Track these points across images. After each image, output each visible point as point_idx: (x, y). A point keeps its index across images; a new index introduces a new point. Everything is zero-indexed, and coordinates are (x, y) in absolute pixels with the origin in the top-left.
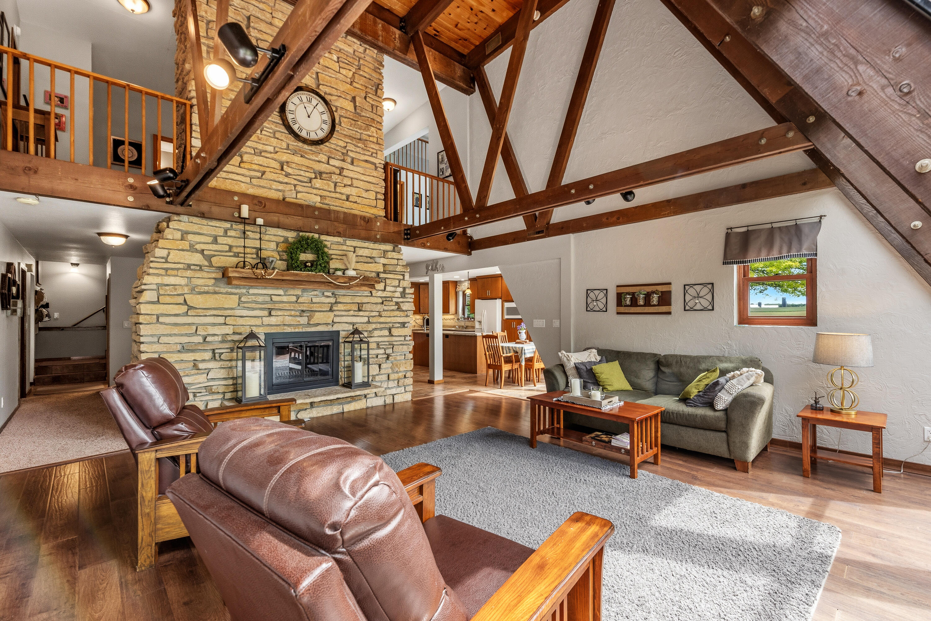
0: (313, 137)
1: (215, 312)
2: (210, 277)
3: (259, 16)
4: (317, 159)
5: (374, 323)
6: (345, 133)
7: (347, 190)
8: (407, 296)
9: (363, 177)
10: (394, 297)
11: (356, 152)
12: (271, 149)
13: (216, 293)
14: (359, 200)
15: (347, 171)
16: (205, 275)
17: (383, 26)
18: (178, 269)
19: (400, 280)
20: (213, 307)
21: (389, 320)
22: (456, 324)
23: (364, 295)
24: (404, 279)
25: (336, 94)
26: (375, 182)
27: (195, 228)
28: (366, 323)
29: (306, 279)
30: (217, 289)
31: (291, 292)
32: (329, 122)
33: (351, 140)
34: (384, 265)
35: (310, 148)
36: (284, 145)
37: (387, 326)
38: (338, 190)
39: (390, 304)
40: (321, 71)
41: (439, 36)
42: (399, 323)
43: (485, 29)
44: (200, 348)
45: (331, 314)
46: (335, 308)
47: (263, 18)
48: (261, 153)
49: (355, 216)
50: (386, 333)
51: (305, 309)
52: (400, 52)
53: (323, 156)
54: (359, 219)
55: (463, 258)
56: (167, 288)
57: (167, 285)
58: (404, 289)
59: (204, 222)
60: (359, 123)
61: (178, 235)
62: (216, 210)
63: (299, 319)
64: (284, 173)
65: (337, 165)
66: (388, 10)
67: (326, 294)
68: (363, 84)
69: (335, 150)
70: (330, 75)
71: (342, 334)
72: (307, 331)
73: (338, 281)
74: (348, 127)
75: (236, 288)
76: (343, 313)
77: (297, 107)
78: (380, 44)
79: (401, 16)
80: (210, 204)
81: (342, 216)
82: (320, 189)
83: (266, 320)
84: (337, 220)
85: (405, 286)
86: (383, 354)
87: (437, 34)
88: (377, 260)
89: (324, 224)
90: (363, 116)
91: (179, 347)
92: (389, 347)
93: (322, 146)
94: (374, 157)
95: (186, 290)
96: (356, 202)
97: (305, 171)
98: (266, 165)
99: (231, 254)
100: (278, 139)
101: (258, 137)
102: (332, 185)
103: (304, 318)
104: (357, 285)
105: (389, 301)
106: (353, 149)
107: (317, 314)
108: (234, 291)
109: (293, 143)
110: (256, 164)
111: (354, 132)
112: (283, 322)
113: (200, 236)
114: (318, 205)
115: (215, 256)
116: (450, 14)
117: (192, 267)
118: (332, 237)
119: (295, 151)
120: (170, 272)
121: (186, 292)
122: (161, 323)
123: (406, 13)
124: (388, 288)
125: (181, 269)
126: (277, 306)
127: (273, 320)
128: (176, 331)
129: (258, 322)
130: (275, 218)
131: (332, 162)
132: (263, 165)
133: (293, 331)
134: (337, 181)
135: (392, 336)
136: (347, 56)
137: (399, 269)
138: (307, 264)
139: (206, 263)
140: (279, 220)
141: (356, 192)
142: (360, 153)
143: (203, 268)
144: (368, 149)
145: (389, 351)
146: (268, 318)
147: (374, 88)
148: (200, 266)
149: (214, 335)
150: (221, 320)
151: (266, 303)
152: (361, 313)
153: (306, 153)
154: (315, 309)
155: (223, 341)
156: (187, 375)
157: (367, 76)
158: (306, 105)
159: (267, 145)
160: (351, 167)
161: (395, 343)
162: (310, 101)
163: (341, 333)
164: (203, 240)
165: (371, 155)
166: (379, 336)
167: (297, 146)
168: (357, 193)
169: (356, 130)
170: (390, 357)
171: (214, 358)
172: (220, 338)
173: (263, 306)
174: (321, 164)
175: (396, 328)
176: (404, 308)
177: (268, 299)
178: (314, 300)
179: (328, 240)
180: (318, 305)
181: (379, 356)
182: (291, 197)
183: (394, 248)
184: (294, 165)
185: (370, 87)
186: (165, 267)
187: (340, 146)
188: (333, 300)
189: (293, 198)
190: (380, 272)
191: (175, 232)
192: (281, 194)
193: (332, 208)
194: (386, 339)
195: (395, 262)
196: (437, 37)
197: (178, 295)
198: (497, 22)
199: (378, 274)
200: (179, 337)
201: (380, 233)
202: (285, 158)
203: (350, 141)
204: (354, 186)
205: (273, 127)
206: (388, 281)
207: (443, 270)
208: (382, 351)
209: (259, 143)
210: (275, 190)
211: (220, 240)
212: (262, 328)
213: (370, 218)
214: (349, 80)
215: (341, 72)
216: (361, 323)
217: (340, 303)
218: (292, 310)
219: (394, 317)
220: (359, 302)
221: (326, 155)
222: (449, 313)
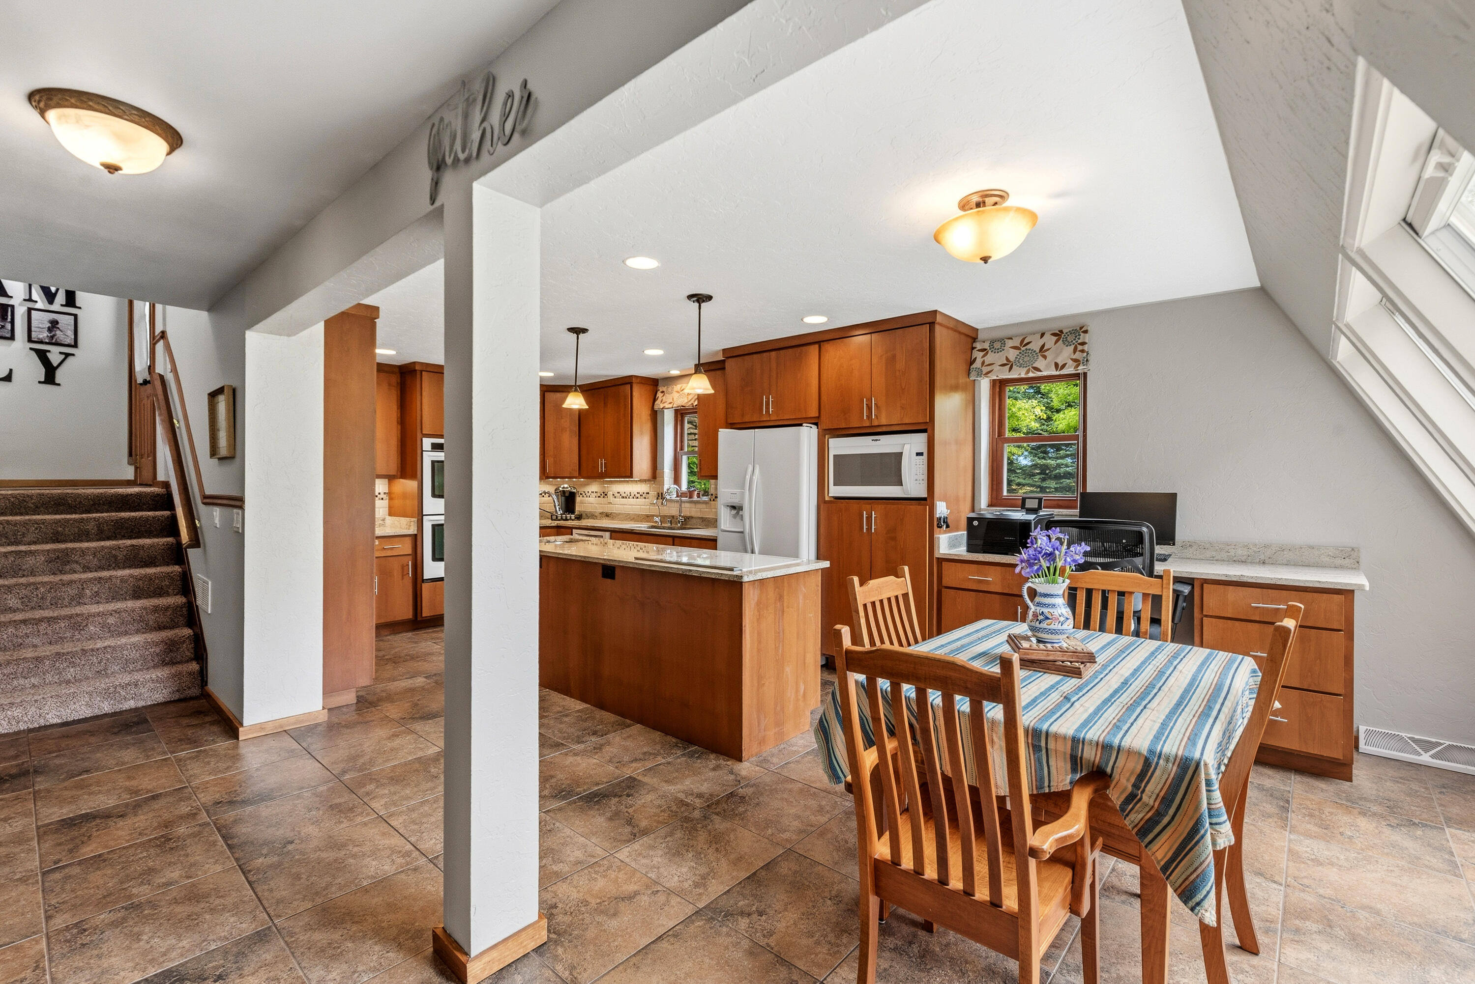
222: (631, 476)
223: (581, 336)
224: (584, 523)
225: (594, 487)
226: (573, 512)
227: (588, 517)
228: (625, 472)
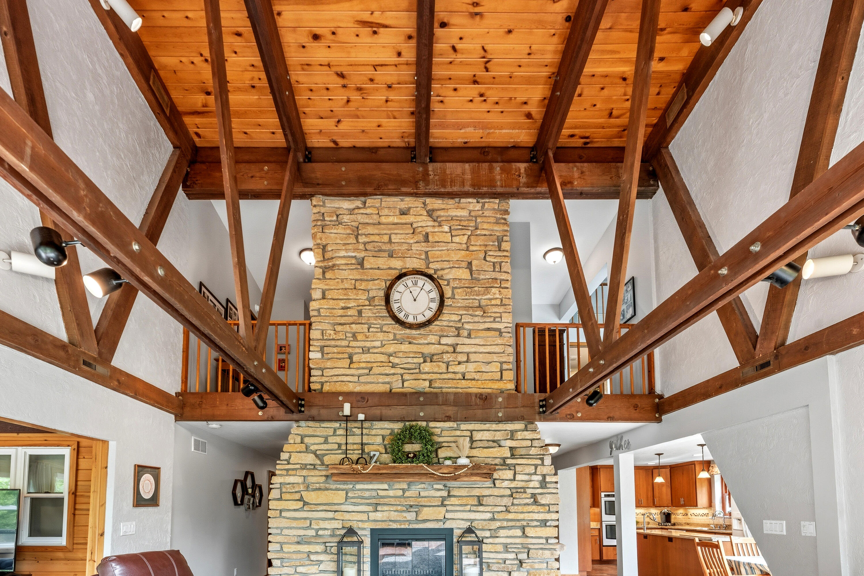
0: (421, 319)
1: (324, 508)
2: (321, 474)
3: (367, 221)
4: (426, 342)
5: (500, 520)
6: (459, 305)
7: (461, 368)
8: (548, 486)
9: (482, 349)
10: (528, 488)
11: (475, 322)
12: (378, 344)
13: (327, 489)
14: (477, 376)
15: (462, 346)
16: (317, 473)
17: (501, 169)
18: (296, 469)
19: (536, 466)
20: (324, 502)
21: (521, 516)
22: (711, 522)
23: (484, 486)
24: (543, 464)
25: (448, 266)
26: (499, 351)
27: (310, 432)
28: (489, 520)
29: (403, 472)
30: (327, 485)
31: (397, 486)
32: (438, 298)
33: (466, 310)
34: (511, 448)
35: (418, 332)
36: (391, 336)
37: (518, 524)
38: (450, 370)
39: (523, 497)
40: (430, 249)
41: (591, 142)
42: (537, 521)
43: (658, 94)
44: (313, 540)
45: (443, 510)
46: (446, 503)
47: (371, 221)
48: (369, 350)
49: (468, 395)
50: (519, 533)
51: (412, 504)
52: (528, 187)
53: (433, 337)
54: (473, 398)
55: (652, 427)
56: (288, 486)
57: (289, 484)
58: (544, 476)
59: (317, 424)
60: (476, 289)
61: (298, 439)
62: (324, 412)
63: (405, 514)
64: (391, 364)
65: (450, 343)
66: (514, 147)
67: (435, 486)
68: (482, 243)
69: (448, 326)
70: (440, 249)
71: (457, 533)
72: (414, 527)
73: (441, 471)
74: (463, 297)
75: (344, 484)
76: (458, 508)
77: (402, 294)
78: (499, 190)
79: (531, 145)
80: (318, 407)
81: (452, 397)
82: (429, 373)
83: (373, 516)
84: (446, 403)
85: (544, 473)
86: (514, 559)
87: (588, 140)
88: (503, 443)
89: (430, 410)
90: (483, 279)
91: (296, 539)
92: (522, 550)
93: (431, 327)
94: (498, 322)
95: (302, 488)
96: (474, 379)
97: (413, 357)
98: (373, 361)
99: (340, 451)
100: (385, 332)
101: (366, 335)
102: (444, 366)
103: (411, 513)
104: (466, 475)
105: (521, 492)
106: (470, 320)
107: (425, 509)
108: (342, 486)
109: (401, 332)
110: (364, 362)
111: (471, 301)
112: (388, 518)
113: (313, 438)
114: (427, 390)
115: (327, 454)
116: (595, 105)
117: (308, 467)
118: (442, 423)
119: (403, 339)
120: (290, 472)
121: (302, 489)
122: (284, 517)
123: (536, 138)
124: (518, 477)
125: (298, 469)
126: (382, 501)
127: (379, 516)
128: (294, 524)
129: (364, 517)
130: (377, 411)
131: (444, 341)
132: (371, 361)
133: (399, 527)
134: (449, 360)
135: (527, 537)
136: (460, 221)
137: (533, 451)
138: (410, 455)
139: (319, 462)
140: (381, 413)
141: (474, 367)
142: (479, 322)
143: (316, 467)
144: (489, 315)
145: (523, 556)
146: (374, 514)
147: (496, 243)
148: (314, 465)
149: (325, 529)
150: (330, 515)
151: (374, 497)
152: (481, 508)
153: (414, 339)
154: (424, 504)
155: (332, 536)
156: (302, 566)
157: (487, 233)
158: (411, 289)
159: (375, 341)
160: (467, 341)
161: (530, 546)
162: (415, 284)
163: (455, 531)
164: (317, 442)
165: (494, 321)
166: (507, 537)
167: (404, 334)
168: (475, 369)
169: (473, 297)
170: (524, 565)
171: (325, 552)
172: (328, 533)
173: (368, 501)
174: (430, 345)
175: (533, 527)
176: (543, 502)
177: (374, 494)
178: (422, 494)
179: (436, 426)
180: (426, 499)
181: (507, 562)
182: (397, 387)
183: (526, 426)
184: (401, 354)
185: (491, 243)
186: (286, 468)
187: (454, 321)
188: (445, 494)
189: (400, 388)
190: (507, 458)
191: (295, 437)
192: (388, 386)
193: (444, 390)
194: (518, 541)
195: (529, 443)
196: (589, 145)
197: (296, 492)
198: (675, 72)
199: (504, 459)
200: (297, 530)
201: (502, 410)
202: (391, 349)
203: (465, 312)
204: (472, 360)
205: (380, 322)
206: (518, 468)
207: (628, 447)
208: (513, 556)
209: (368, 341)
210: (382, 383)
211: (330, 440)
212: (367, 524)
213: (489, 394)
214: (464, 246)
215: (454, 241)
216: (481, 520)
217: (455, 496)
218: (399, 505)
219: (529, 512)
220: (478, 494)
221: (436, 335)
222: (697, 506)
223: (661, 456)
224: (676, 527)
225: (681, 511)
226: (670, 522)
227: (678, 525)
228: (695, 505)
